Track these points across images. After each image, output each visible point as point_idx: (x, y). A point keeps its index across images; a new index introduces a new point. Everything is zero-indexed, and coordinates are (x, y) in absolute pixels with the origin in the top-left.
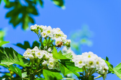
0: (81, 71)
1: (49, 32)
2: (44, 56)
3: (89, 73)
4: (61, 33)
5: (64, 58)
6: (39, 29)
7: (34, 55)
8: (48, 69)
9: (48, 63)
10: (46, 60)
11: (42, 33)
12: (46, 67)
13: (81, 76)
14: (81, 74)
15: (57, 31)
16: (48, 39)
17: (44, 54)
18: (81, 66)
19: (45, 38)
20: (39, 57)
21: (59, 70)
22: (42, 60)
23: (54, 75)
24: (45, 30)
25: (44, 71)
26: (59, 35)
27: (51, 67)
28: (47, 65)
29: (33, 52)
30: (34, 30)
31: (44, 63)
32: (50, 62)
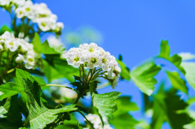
0: (78, 75)
1: (28, 9)
2: (20, 47)
3: (89, 77)
4: (48, 12)
5: (51, 53)
6: (12, 5)
7: (3, 45)
8: (25, 69)
9: (26, 58)
10: (22, 53)
11: (17, 11)
12: (22, 66)
13: (77, 81)
14: (76, 78)
17: (20, 44)
20: (12, 48)
21: (42, 71)
22: (16, 54)
24: (22, 6)
25: (19, 72)
26: (43, 16)
27: (30, 65)
28: (23, 62)
29: (2, 41)
30: (5, 7)
31: (19, 58)
32: (29, 57)
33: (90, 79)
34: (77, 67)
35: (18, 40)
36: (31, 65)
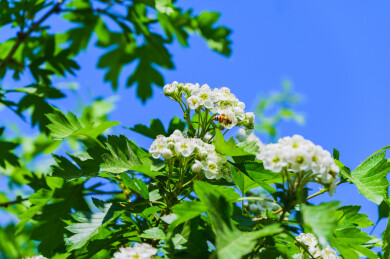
0: (280, 181)
1: (204, 97)
2: (196, 150)
3: (296, 184)
4: (232, 98)
5: (240, 154)
6: (183, 92)
7: (172, 148)
8: (205, 179)
9: (205, 165)
10: (199, 159)
11: (189, 100)
12: (201, 176)
13: (280, 190)
14: (279, 186)
15: (223, 94)
16: (203, 113)
17: (196, 145)
18: (279, 167)
19: (197, 111)
20: (185, 152)
21: (230, 180)
22: (191, 160)
23: (218, 192)
24: (195, 93)
25: (197, 184)
26: (227, 104)
27: (212, 174)
28: (202, 171)
29: (171, 143)
30: (172, 95)
31: (197, 165)
32: (210, 162)
33: (298, 186)
34: (278, 171)
35: (194, 140)
36: (214, 173)
